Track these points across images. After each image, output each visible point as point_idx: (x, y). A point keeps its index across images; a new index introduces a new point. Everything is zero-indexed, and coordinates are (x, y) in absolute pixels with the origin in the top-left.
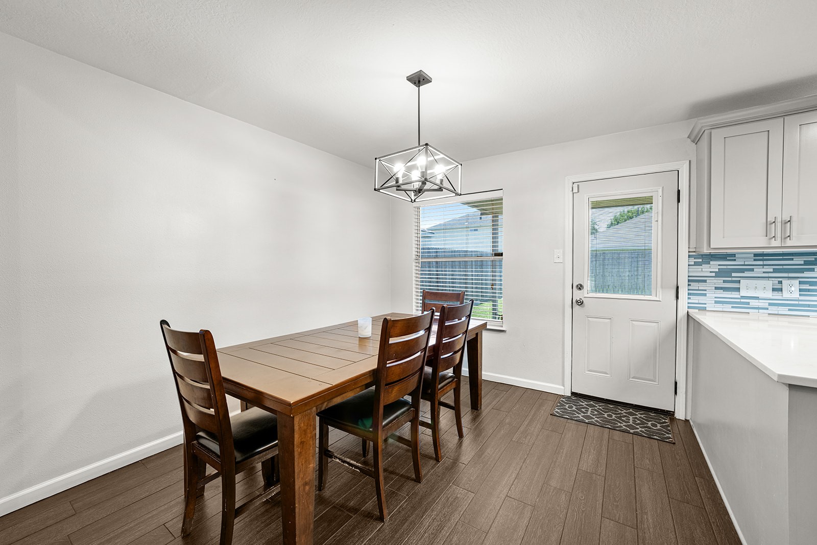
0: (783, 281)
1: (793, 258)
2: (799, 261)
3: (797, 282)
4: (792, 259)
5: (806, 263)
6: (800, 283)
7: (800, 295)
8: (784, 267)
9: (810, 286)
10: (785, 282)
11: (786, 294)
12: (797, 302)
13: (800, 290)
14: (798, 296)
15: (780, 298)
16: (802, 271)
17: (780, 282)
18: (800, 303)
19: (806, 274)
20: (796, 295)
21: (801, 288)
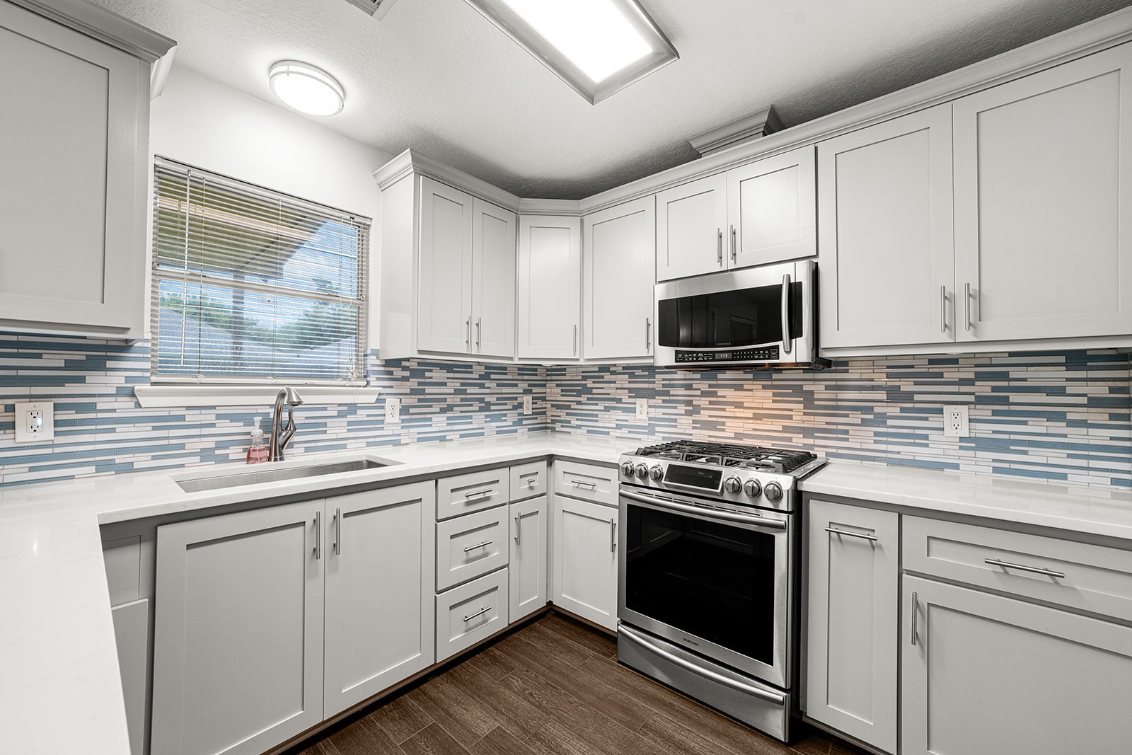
0: (16, 405)
1: (41, 354)
2: (53, 360)
3: (48, 406)
4: (39, 356)
5: (70, 365)
6: (57, 407)
7: (56, 434)
8: (21, 373)
9: (77, 413)
10: (22, 408)
11: (23, 435)
12: (49, 451)
13: (57, 423)
14: (52, 437)
15: (10, 444)
16: (60, 381)
17: (11, 409)
18: (57, 450)
19: (70, 389)
20: (47, 434)
21: (58, 418)
